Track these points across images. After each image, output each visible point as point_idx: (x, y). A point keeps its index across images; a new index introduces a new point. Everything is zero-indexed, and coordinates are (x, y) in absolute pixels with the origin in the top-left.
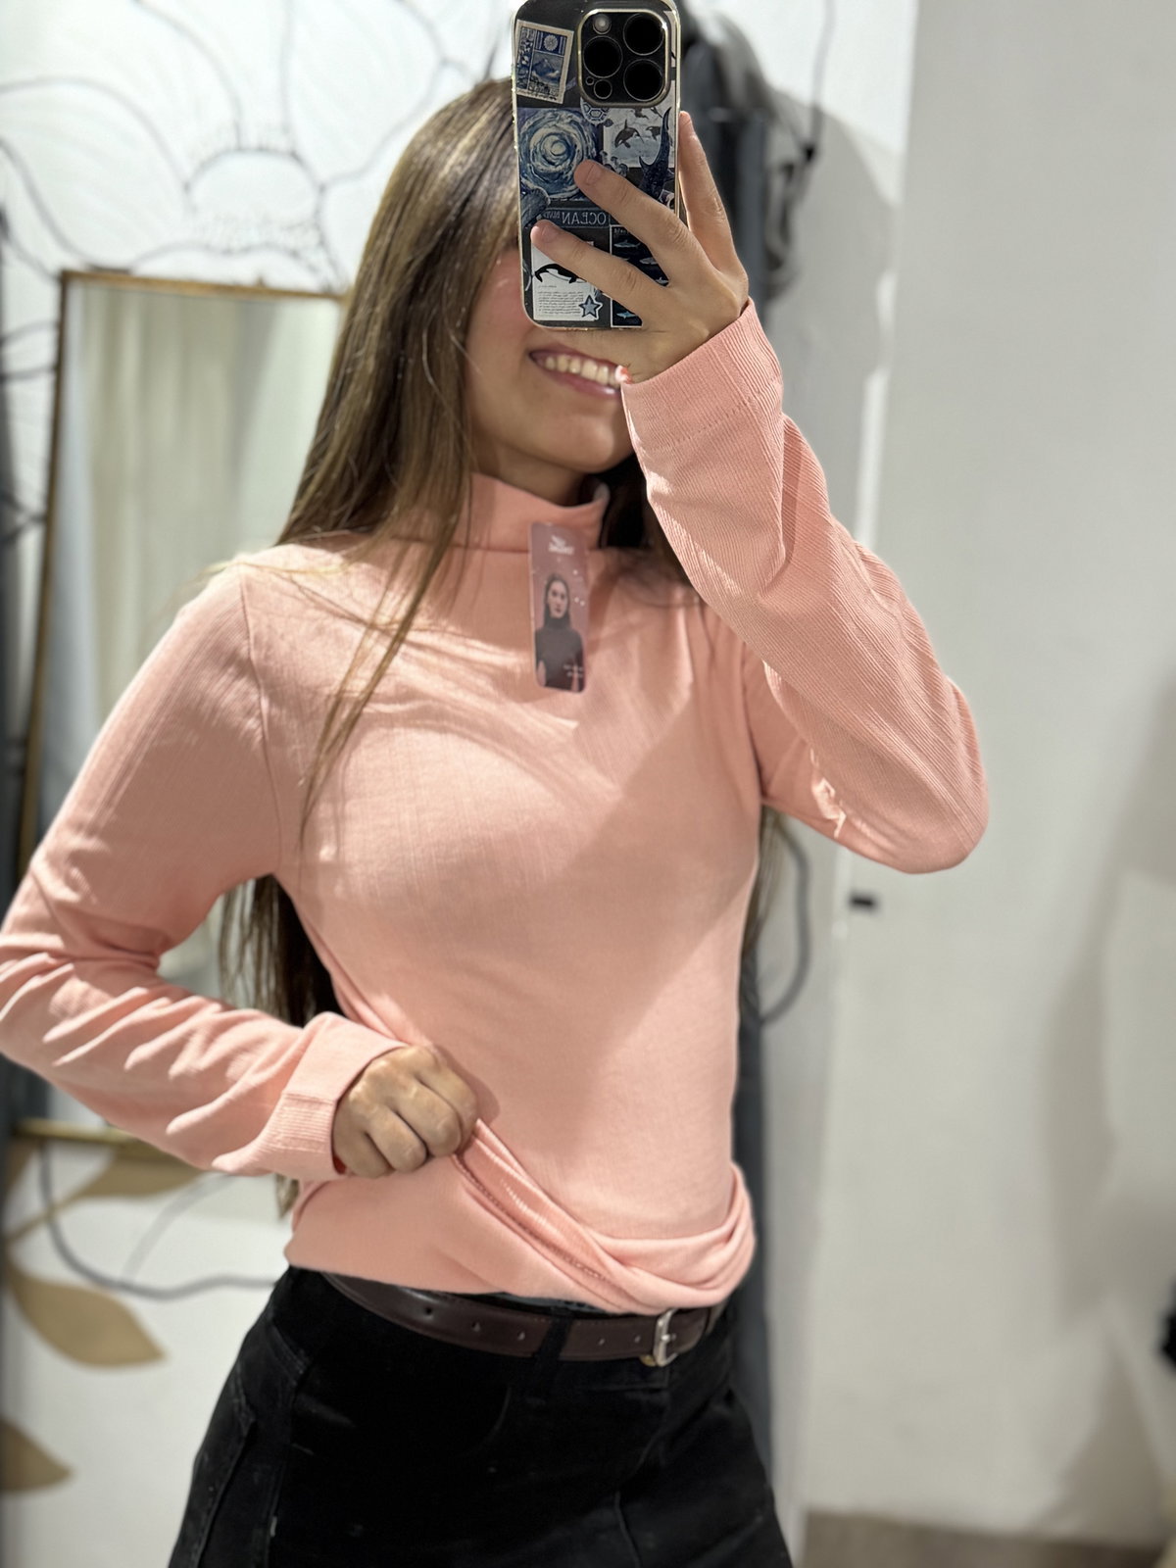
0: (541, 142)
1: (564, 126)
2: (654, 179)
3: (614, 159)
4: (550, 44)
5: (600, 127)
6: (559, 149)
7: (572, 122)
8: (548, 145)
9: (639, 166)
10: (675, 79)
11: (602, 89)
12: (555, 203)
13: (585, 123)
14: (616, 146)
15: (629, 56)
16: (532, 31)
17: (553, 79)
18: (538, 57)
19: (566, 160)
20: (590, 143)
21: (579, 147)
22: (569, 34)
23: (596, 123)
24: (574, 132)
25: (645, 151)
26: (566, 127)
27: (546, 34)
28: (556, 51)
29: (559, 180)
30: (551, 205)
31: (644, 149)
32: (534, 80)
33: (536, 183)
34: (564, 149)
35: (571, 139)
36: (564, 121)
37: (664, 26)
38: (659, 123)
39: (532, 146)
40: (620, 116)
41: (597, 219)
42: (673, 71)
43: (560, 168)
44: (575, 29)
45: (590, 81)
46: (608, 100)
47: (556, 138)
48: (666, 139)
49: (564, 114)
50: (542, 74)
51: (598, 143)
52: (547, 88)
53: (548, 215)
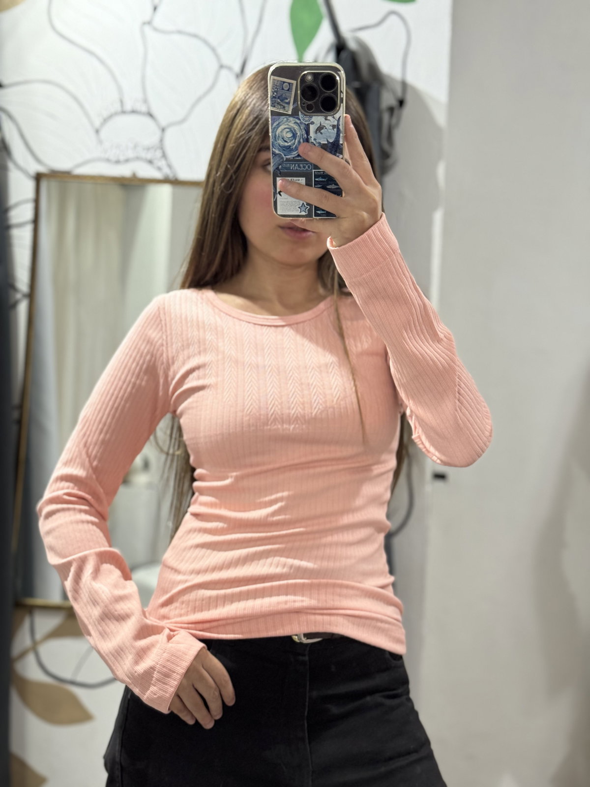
0: (281, 132)
2: (334, 148)
3: (315, 139)
4: (286, 87)
5: (308, 125)
7: (295, 123)
8: (284, 133)
9: (326, 143)
11: (309, 108)
12: (288, 160)
13: (301, 123)
14: (316, 132)
15: (322, 93)
16: (278, 81)
17: (287, 103)
18: (281, 92)
19: (292, 140)
20: (304, 132)
21: (299, 134)
22: (294, 82)
24: (296, 127)
25: (329, 136)
26: (292, 125)
27: (284, 82)
28: (288, 90)
29: (288, 149)
32: (278, 103)
33: (279, 150)
34: (291, 135)
35: (295, 130)
37: (338, 78)
38: (336, 123)
39: (277, 134)
40: (318, 119)
41: (307, 167)
42: (342, 100)
43: (289, 144)
44: (297, 80)
45: (304, 104)
46: (312, 112)
47: (288, 130)
48: (338, 130)
49: (291, 119)
50: (282, 101)
51: (308, 132)
52: (284, 107)
53: (284, 165)
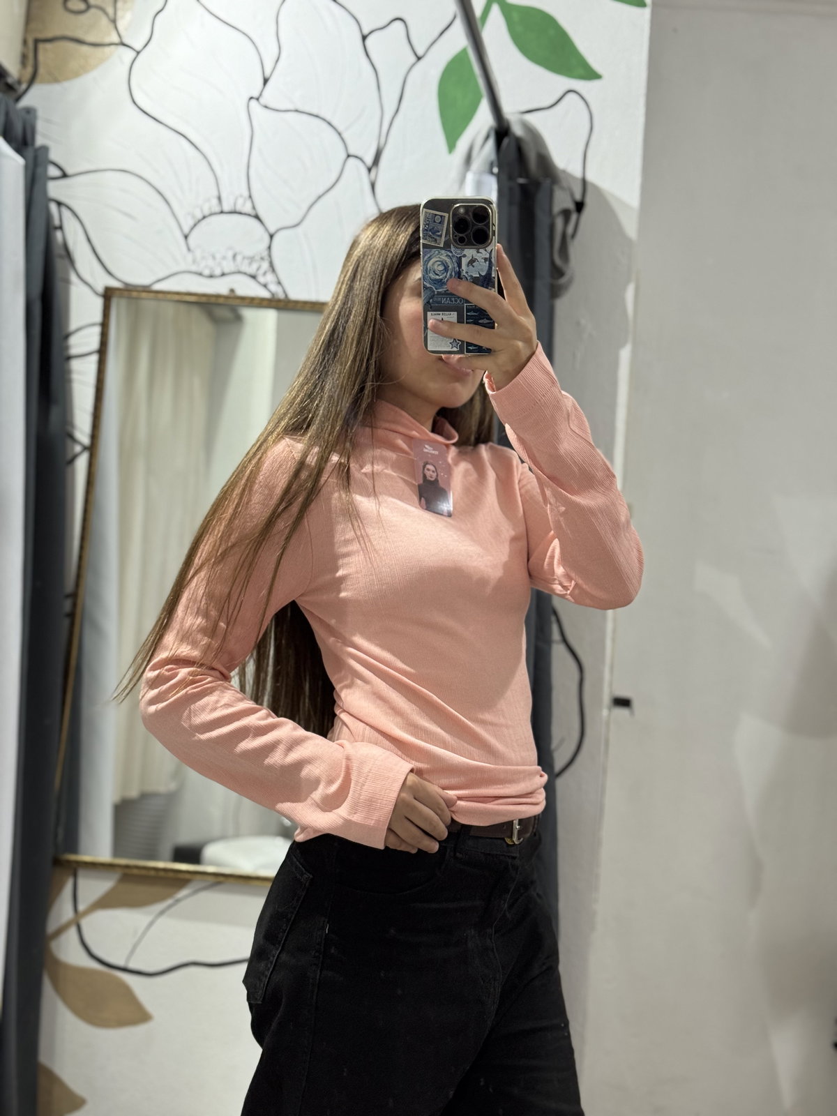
0: (433, 265)
1: (444, 258)
2: (486, 281)
3: (467, 272)
4: (438, 219)
5: (460, 258)
6: (441, 268)
7: (447, 256)
8: (436, 267)
9: (478, 276)
10: (495, 235)
11: (462, 240)
12: (439, 293)
13: (453, 256)
14: (468, 266)
15: (474, 225)
16: (430, 214)
17: (438, 236)
18: (432, 225)
19: (443, 273)
20: (456, 265)
21: (450, 267)
22: (446, 215)
23: (458, 256)
24: (448, 260)
25: (481, 269)
26: (443, 258)
27: (436, 215)
28: (440, 223)
29: (440, 283)
30: (437, 295)
31: (480, 267)
32: (430, 236)
33: (430, 284)
34: (443, 268)
35: (446, 263)
36: (444, 256)
37: (490, 211)
38: (488, 256)
39: (428, 267)
40: (470, 253)
41: (458, 301)
42: (494, 232)
43: (441, 277)
44: (449, 213)
45: (456, 236)
46: (465, 245)
47: (440, 263)
48: (490, 262)
49: (443, 252)
50: (434, 233)
51: (460, 265)
52: (436, 240)
53: (435, 299)
